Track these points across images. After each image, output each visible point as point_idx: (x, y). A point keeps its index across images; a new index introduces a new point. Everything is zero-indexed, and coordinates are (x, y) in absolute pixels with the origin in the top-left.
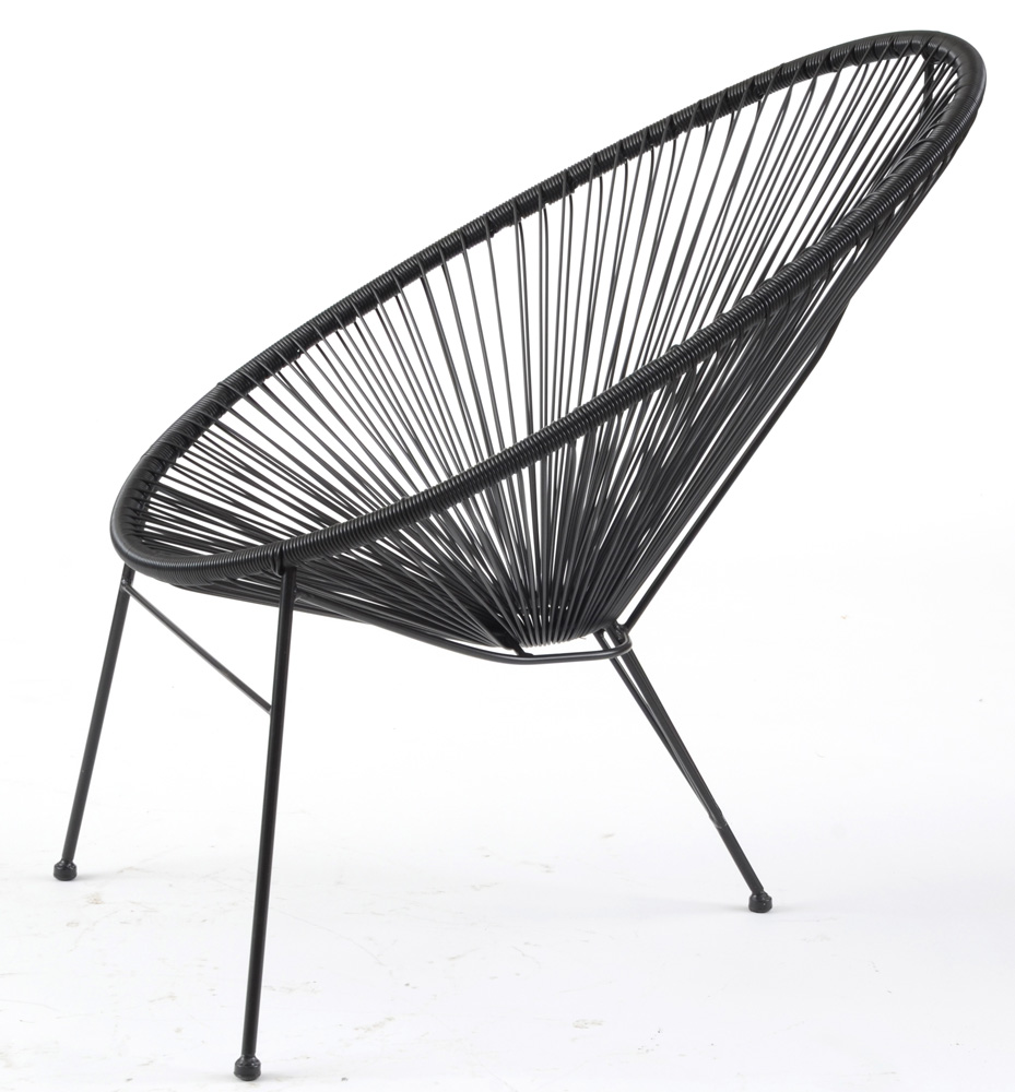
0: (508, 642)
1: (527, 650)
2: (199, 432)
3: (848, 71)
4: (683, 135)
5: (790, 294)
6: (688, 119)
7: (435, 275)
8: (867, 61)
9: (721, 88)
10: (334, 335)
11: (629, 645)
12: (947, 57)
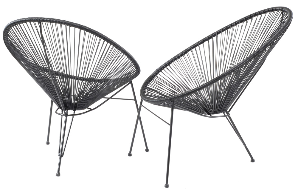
0: (209, 114)
1: (212, 115)
2: (153, 78)
3: (268, 13)
4: (238, 25)
5: (259, 54)
6: (239, 22)
7: (197, 48)
8: (271, 11)
9: (245, 16)
10: (176, 60)
11: (229, 115)
12: (286, 12)
